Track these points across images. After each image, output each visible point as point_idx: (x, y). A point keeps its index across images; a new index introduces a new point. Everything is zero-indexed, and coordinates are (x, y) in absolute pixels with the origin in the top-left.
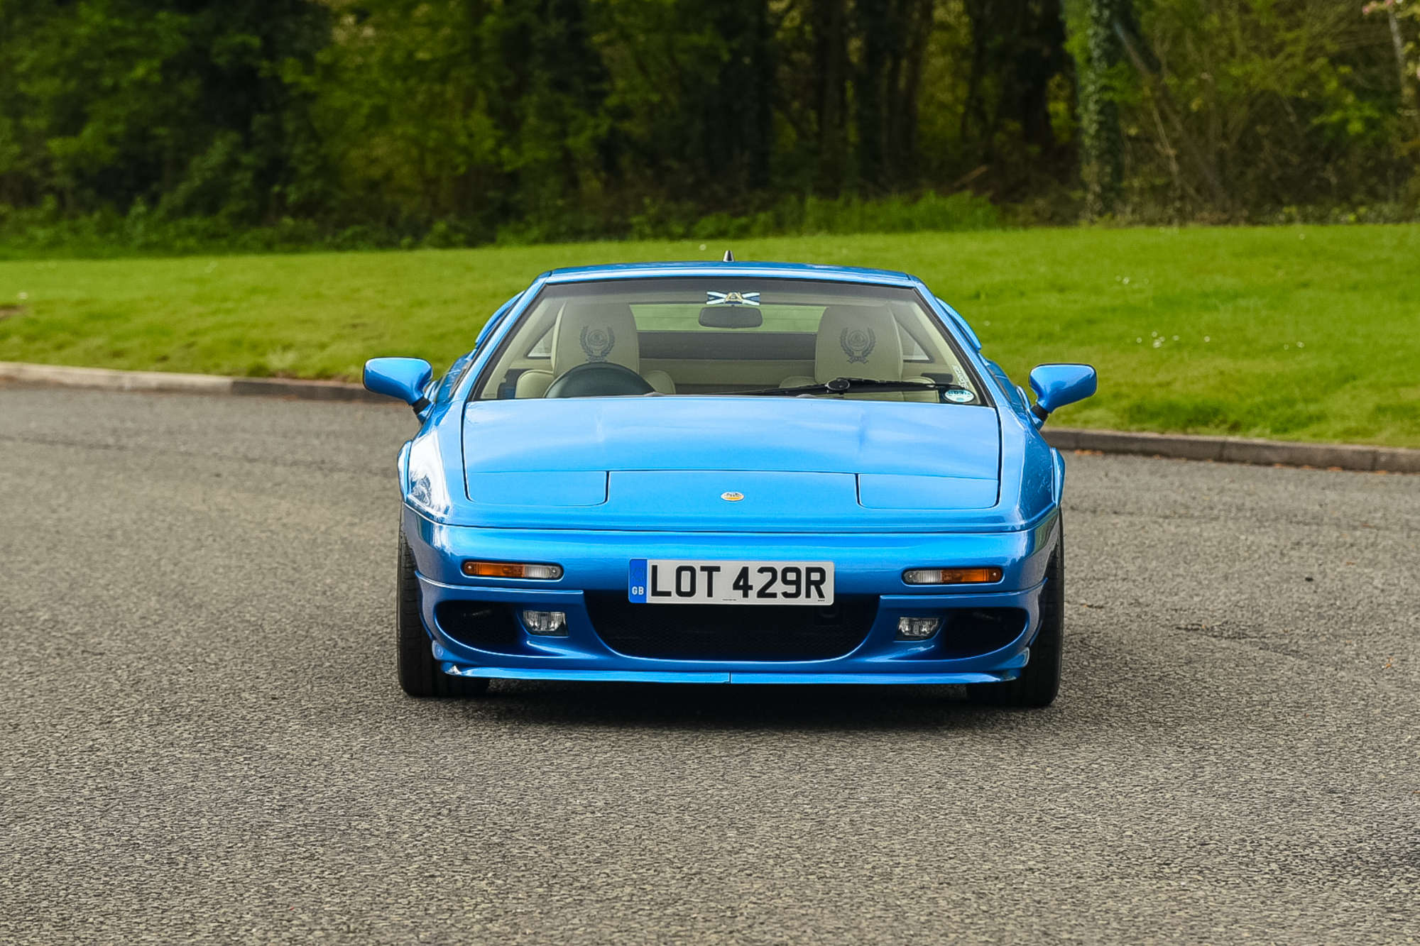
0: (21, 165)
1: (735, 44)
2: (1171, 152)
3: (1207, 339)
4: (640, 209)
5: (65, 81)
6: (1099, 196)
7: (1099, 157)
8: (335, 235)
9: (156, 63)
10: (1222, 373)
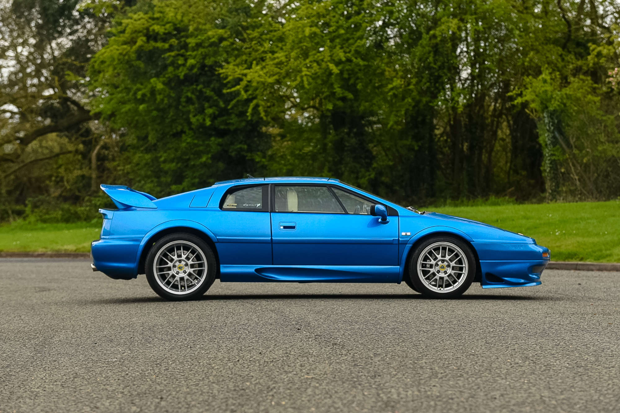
1: (420, 144)
2: (577, 178)
3: (574, 232)
5: (177, 163)
6: (550, 194)
7: (551, 180)
9: (210, 156)
10: (578, 242)
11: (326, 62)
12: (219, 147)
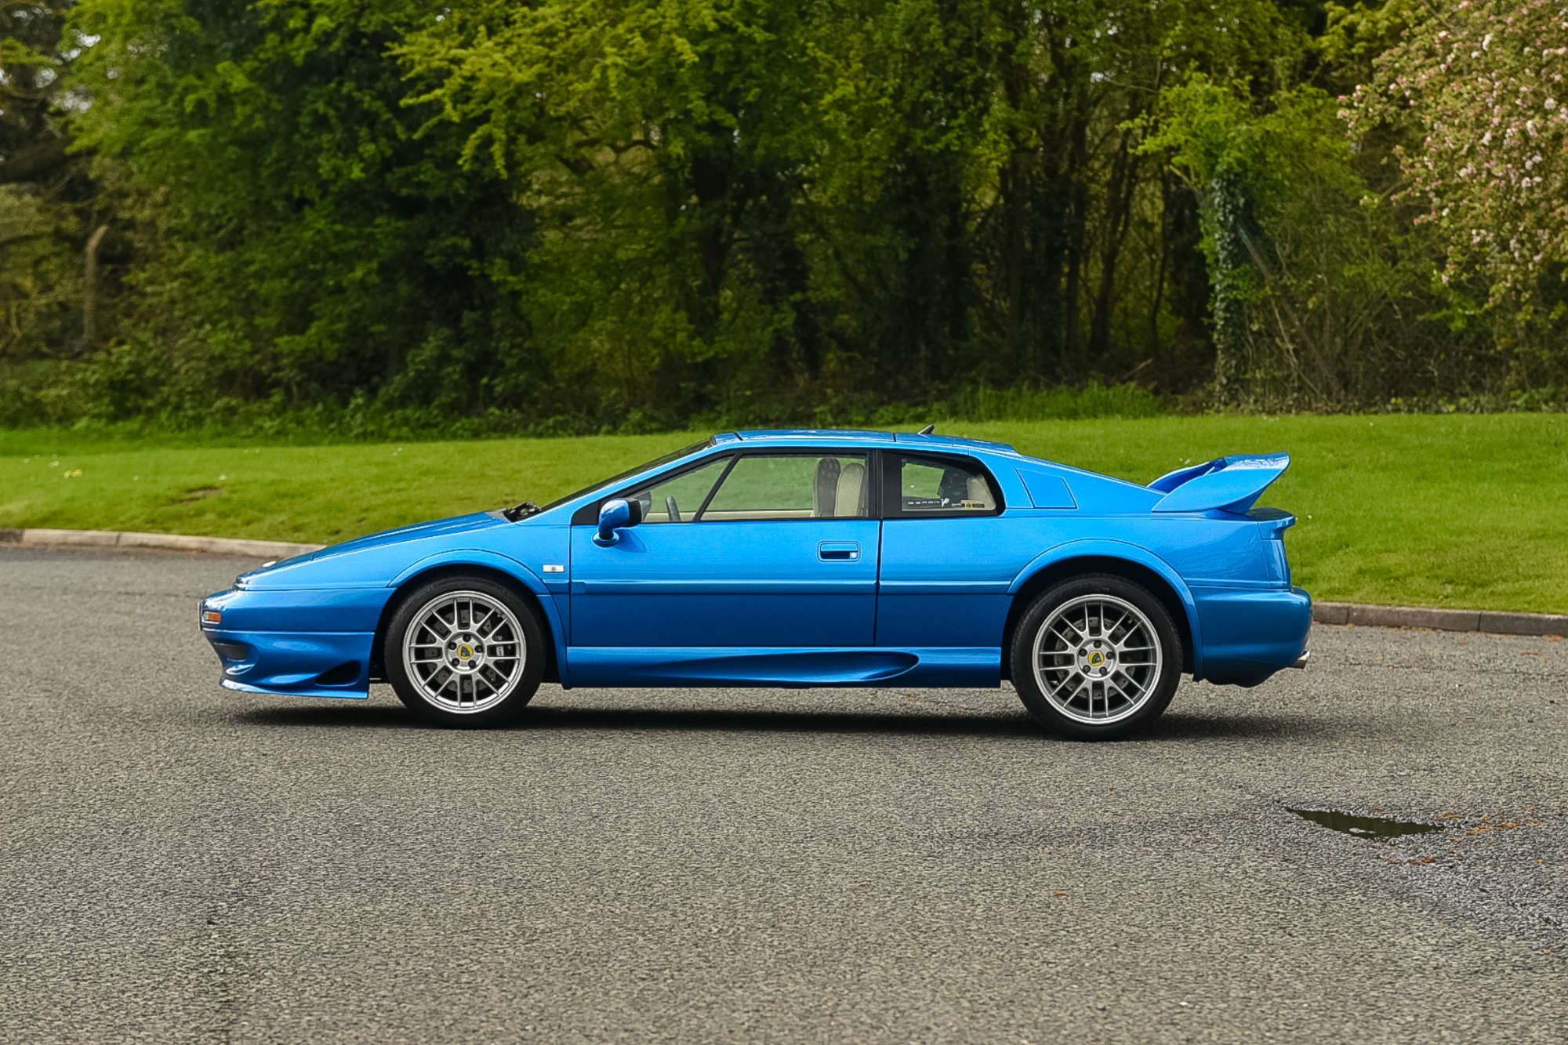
0: (250, 362)
1: (912, 244)
2: (1291, 347)
4: (824, 399)
5: (293, 281)
6: (1224, 387)
7: (1226, 350)
8: (537, 424)
9: (374, 265)
11: (669, 33)
12: (398, 243)
